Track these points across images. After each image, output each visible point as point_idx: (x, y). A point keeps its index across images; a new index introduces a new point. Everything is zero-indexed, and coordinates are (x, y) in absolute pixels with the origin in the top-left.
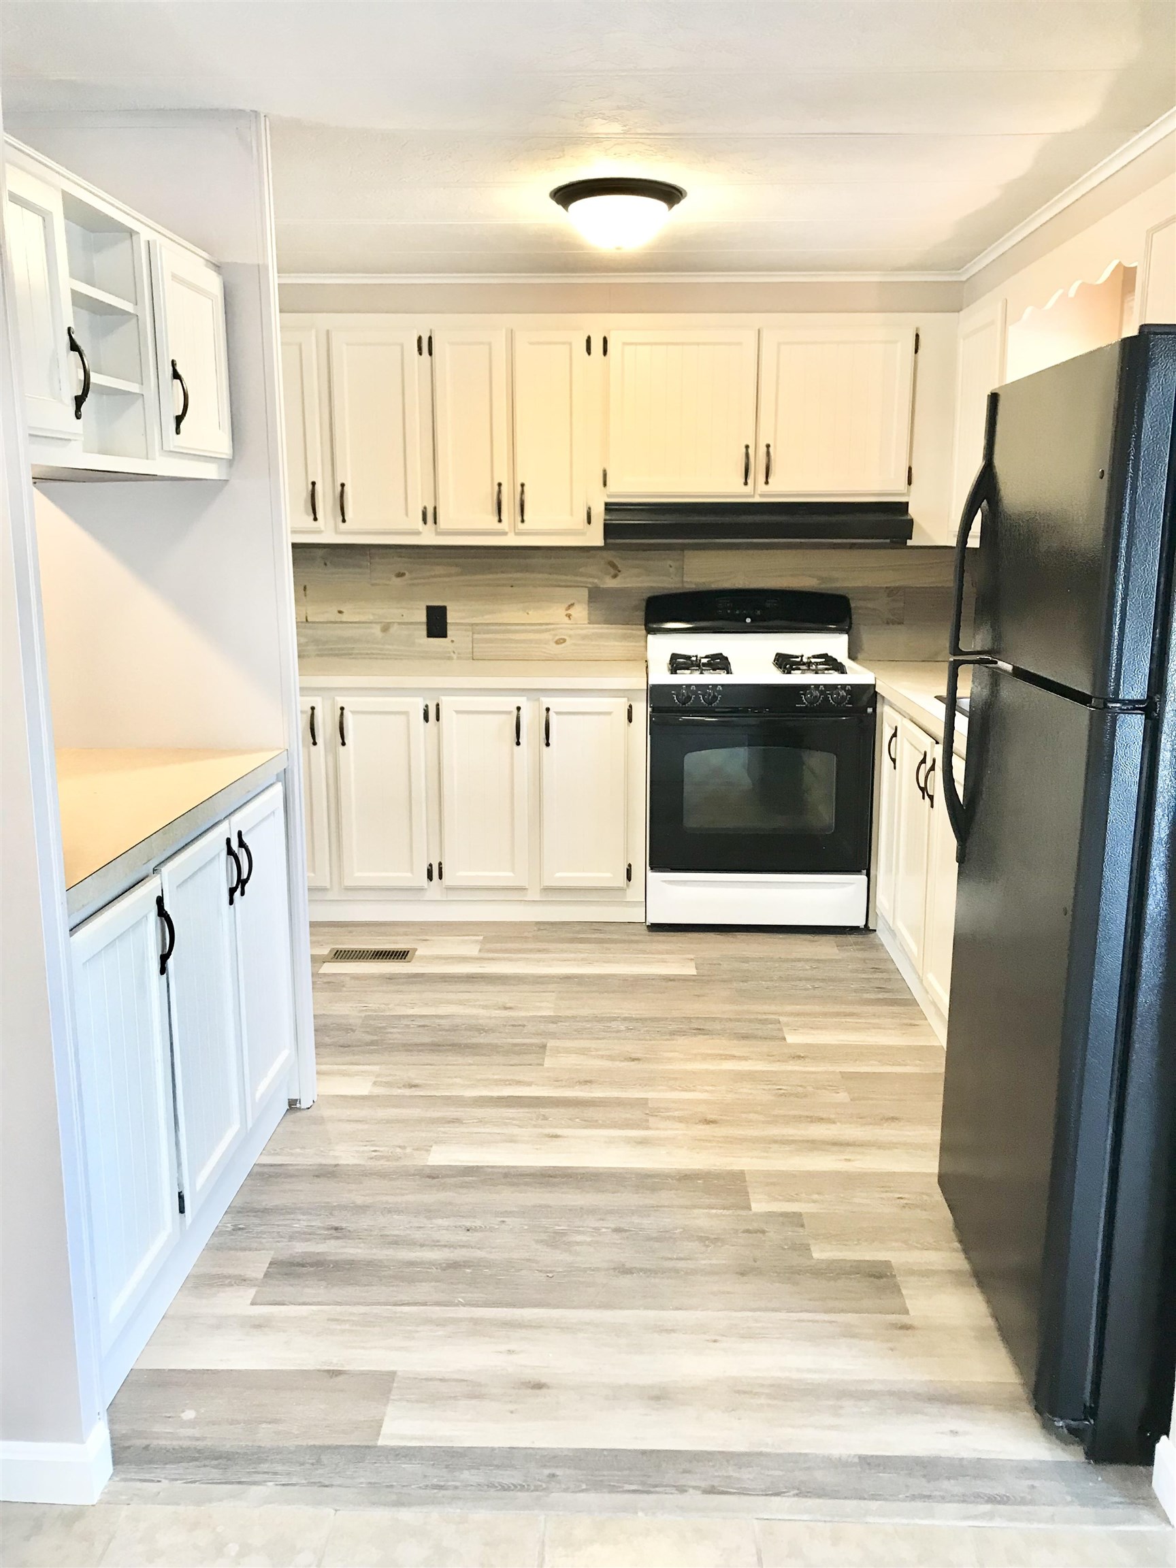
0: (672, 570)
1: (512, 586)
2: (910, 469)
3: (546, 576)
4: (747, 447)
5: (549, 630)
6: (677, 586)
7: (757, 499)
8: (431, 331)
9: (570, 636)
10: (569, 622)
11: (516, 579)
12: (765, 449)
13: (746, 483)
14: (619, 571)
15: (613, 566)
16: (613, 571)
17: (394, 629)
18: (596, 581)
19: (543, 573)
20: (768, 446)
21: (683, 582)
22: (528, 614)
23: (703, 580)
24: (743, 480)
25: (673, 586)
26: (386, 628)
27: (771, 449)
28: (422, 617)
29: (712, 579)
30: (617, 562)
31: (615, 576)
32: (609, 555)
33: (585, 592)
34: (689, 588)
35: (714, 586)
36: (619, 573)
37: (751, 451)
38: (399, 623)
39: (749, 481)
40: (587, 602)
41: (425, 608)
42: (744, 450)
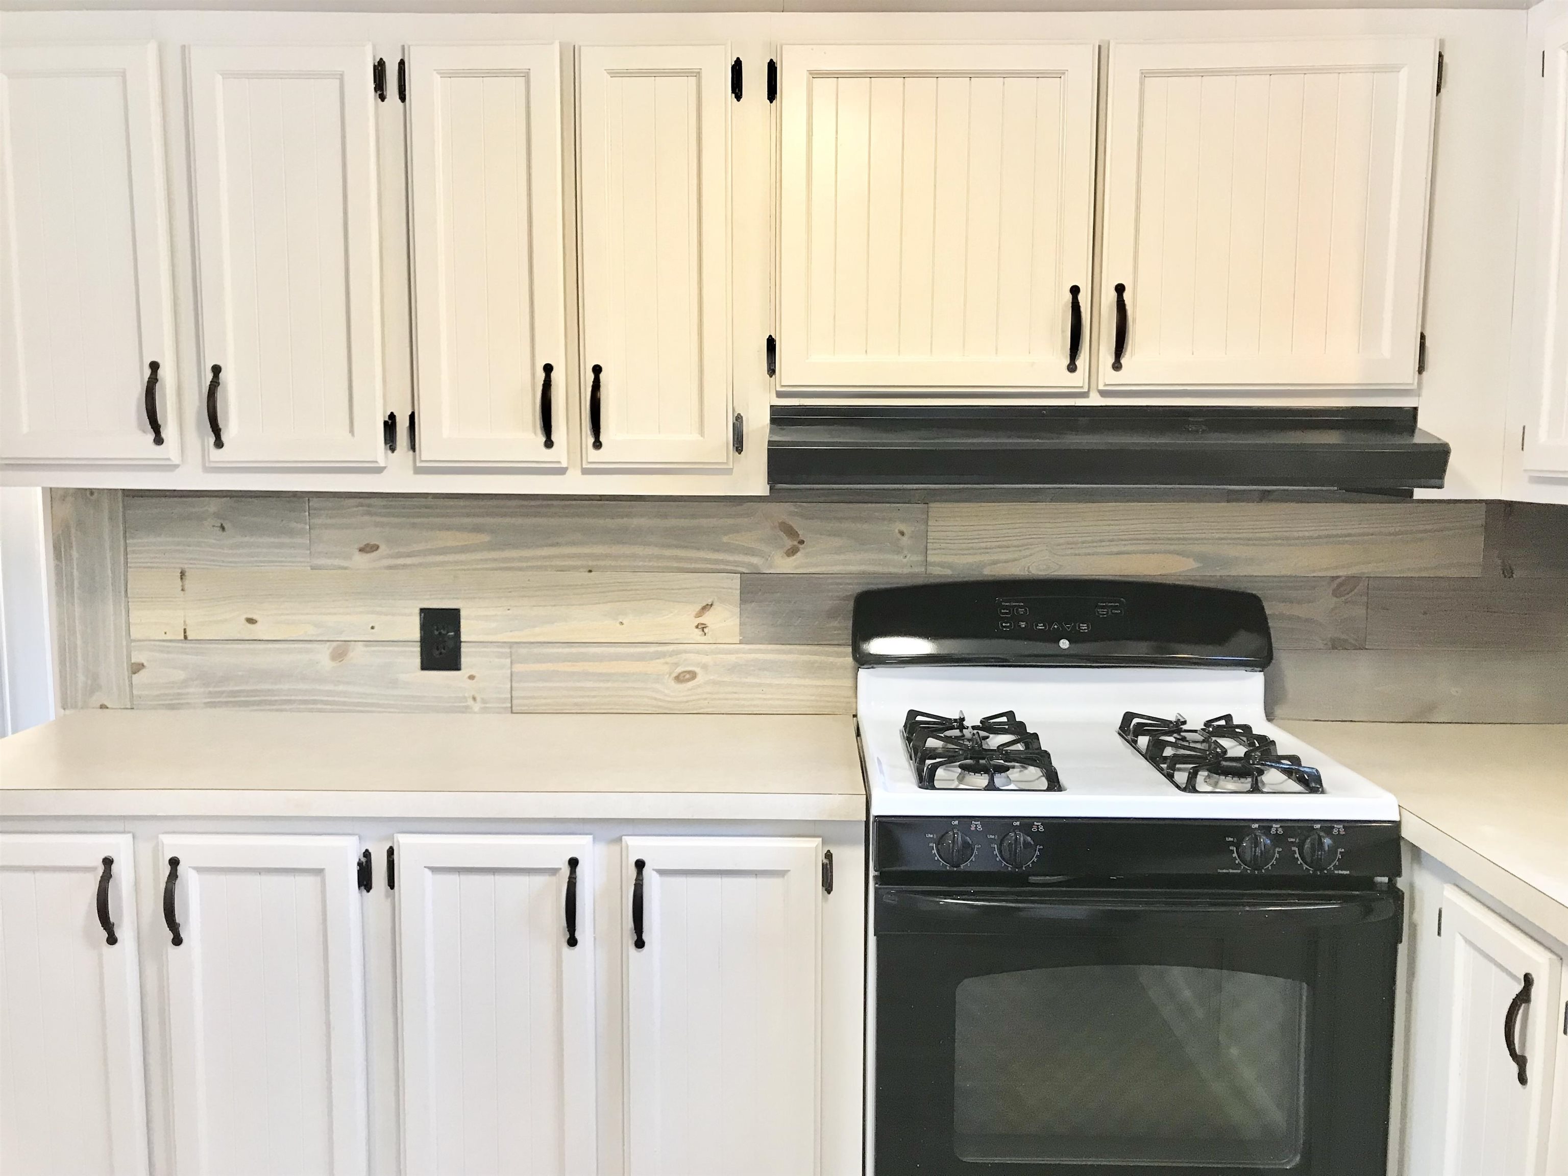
0: (905, 540)
1: (590, 571)
2: (1423, 337)
3: (656, 551)
4: (1075, 290)
5: (663, 655)
6: (916, 570)
7: (1095, 400)
8: (403, 48)
9: (705, 667)
10: (703, 639)
11: (597, 557)
12: (1114, 295)
13: (1072, 368)
14: (802, 542)
15: (790, 532)
16: (789, 543)
17: (358, 654)
18: (755, 560)
19: (648, 544)
20: (1120, 289)
21: (926, 563)
22: (622, 623)
23: (970, 559)
24: (1067, 361)
25: (906, 571)
26: (340, 652)
27: (1127, 296)
28: (412, 630)
29: (986, 558)
30: (797, 524)
31: (792, 552)
32: (782, 511)
33: (735, 582)
34: (941, 576)
35: (992, 571)
36: (801, 546)
37: (1084, 299)
38: (368, 642)
39: (1078, 363)
40: (739, 602)
41: (418, 611)
42: (1069, 297)
